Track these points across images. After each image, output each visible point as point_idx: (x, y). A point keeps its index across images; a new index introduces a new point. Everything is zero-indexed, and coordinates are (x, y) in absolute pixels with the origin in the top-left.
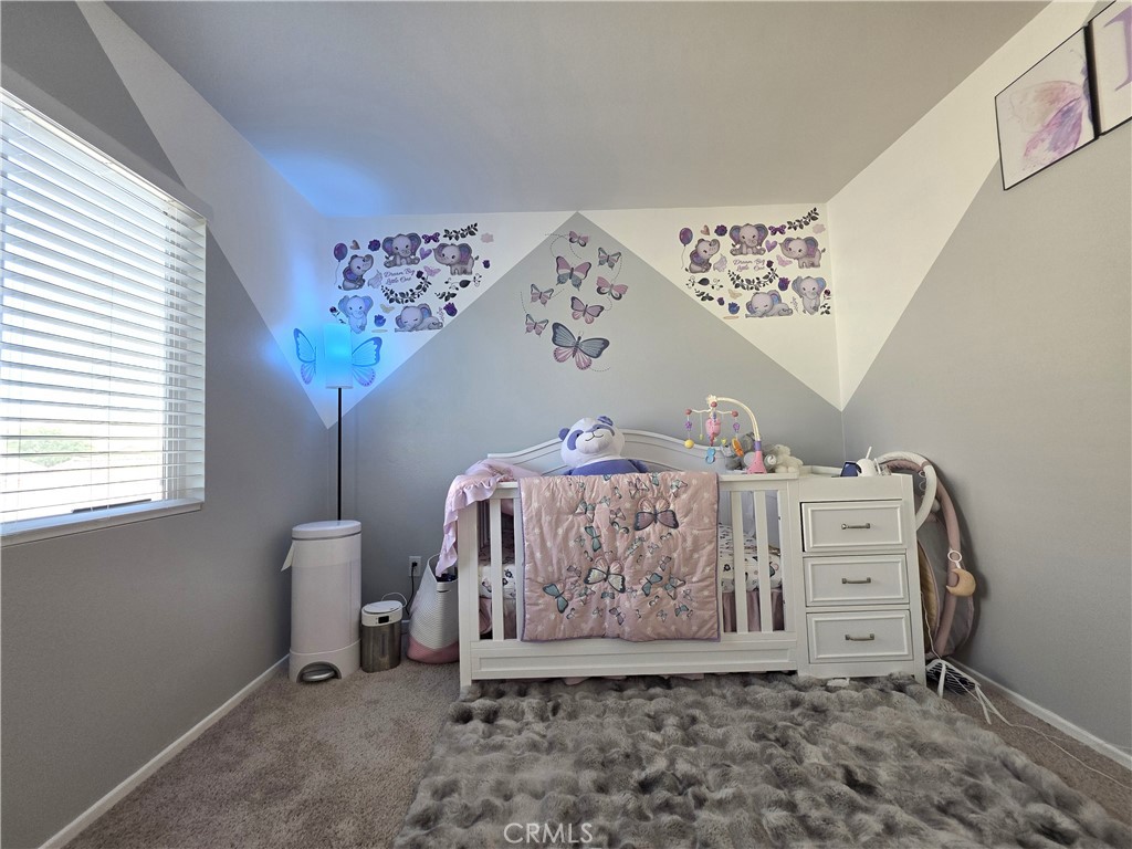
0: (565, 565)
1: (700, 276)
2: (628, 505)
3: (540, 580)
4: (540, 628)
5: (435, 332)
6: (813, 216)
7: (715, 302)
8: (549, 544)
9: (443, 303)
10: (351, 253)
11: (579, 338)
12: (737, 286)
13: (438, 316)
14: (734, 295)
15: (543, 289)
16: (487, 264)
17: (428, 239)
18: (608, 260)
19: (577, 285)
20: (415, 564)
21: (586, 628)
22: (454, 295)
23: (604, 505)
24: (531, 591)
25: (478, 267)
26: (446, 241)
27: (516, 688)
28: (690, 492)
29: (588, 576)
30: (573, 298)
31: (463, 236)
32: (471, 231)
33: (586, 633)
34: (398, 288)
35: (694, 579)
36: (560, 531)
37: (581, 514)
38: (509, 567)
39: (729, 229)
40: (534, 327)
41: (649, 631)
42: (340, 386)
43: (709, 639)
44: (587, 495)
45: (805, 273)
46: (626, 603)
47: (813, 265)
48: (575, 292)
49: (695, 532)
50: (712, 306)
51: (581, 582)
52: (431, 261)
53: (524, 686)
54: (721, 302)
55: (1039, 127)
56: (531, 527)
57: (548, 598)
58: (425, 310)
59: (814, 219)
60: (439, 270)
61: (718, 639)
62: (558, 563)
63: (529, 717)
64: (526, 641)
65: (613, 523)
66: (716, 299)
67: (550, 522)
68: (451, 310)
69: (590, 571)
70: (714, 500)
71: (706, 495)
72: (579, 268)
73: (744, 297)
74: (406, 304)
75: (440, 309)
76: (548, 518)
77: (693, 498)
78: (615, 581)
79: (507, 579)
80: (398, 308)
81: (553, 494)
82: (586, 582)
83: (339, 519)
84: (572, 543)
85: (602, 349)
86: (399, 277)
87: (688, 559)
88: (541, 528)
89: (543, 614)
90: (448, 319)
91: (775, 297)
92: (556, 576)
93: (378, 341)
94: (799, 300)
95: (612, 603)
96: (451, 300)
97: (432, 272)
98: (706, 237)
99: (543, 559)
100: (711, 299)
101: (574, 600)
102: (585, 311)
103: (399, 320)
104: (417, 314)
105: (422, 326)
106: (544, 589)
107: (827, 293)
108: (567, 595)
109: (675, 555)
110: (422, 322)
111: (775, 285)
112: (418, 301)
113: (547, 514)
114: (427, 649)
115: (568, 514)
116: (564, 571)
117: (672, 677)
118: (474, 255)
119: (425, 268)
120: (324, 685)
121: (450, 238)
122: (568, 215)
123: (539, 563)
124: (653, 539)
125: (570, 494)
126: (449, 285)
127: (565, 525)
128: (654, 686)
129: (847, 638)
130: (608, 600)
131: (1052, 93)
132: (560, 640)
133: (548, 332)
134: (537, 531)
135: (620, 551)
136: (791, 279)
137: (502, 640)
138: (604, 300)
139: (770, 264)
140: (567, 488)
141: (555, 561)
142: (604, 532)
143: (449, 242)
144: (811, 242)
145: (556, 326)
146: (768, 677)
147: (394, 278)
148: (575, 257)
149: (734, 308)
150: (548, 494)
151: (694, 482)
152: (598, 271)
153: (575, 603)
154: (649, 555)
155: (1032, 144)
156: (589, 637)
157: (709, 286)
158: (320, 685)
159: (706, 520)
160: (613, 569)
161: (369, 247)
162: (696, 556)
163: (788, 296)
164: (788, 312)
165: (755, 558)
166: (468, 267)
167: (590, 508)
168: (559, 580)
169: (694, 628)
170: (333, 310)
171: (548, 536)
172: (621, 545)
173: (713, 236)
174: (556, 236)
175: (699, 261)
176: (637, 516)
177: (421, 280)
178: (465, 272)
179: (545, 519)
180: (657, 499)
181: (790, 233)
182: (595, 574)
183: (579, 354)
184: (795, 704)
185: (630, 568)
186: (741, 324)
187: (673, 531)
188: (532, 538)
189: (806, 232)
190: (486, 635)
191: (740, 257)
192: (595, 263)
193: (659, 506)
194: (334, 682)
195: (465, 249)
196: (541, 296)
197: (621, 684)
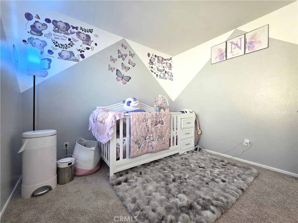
0: (141, 135)
1: (151, 66)
2: (155, 119)
3: (135, 140)
4: (135, 153)
5: (76, 63)
6: (171, 59)
7: (154, 73)
8: (138, 130)
9: (79, 53)
10: (35, 19)
11: (124, 75)
12: (158, 70)
13: (77, 57)
14: (157, 72)
15: (114, 58)
16: (96, 44)
17: (74, 28)
18: (132, 55)
19: (124, 60)
20: (66, 145)
21: (145, 151)
22: (84, 51)
23: (150, 119)
24: (133, 144)
25: (93, 44)
26: (81, 31)
27: (125, 172)
28: (166, 116)
29: (146, 138)
30: (122, 63)
31: (88, 32)
32: (91, 31)
33: (144, 153)
34: (60, 42)
35: (166, 136)
36: (140, 127)
37: (144, 122)
38: (125, 138)
39: (157, 56)
40: (111, 69)
41: (158, 149)
42: (35, 75)
43: (167, 149)
44: (146, 117)
45: (169, 71)
46: (154, 143)
47: (170, 69)
48: (122, 62)
49: (167, 125)
50: (153, 74)
51: (144, 140)
52: (74, 36)
53: (126, 171)
54: (155, 73)
55: (218, 55)
56: (133, 126)
57: (137, 145)
58: (72, 53)
59: (171, 60)
60: (78, 41)
61: (169, 149)
62: (140, 135)
63: (135, 177)
64: (131, 158)
65: (152, 124)
66: (154, 72)
67: (138, 124)
68: (82, 56)
69: (146, 137)
70: (170, 118)
71: (169, 117)
72: (124, 55)
73: (159, 73)
74: (63, 49)
75: (78, 55)
76: (138, 123)
77: (167, 117)
78: (152, 138)
79: (124, 142)
80: (59, 50)
81: (139, 117)
82: (145, 139)
83: (34, 130)
84: (143, 130)
85: (129, 80)
86: (60, 38)
87: (165, 132)
88: (136, 126)
89: (136, 149)
90: (81, 59)
91: (164, 75)
92: (139, 139)
93: (50, 60)
94: (168, 76)
95: (151, 144)
96: (83, 53)
97: (76, 41)
98: (152, 56)
99: (136, 134)
100: (153, 72)
101: (142, 145)
102: (125, 68)
103: (60, 54)
104: (69, 54)
105: (70, 59)
106: (136, 143)
107: (172, 76)
108: (141, 144)
109: (163, 131)
110: (70, 57)
111: (164, 72)
112: (69, 50)
113: (137, 122)
114: (88, 170)
115: (142, 122)
116: (141, 137)
117: (159, 160)
118: (91, 40)
119: (72, 38)
120: (47, 194)
121: (83, 31)
122: (122, 38)
123: (135, 136)
124: (159, 127)
125: (143, 117)
126: (82, 47)
127: (142, 125)
128: (155, 163)
129: (186, 144)
130: (150, 144)
131: (220, 50)
132: (139, 156)
133: (115, 71)
134: (135, 127)
135: (153, 131)
136: (167, 72)
137: (122, 159)
138: (130, 66)
139: (164, 67)
140: (142, 115)
141: (139, 135)
142: (150, 126)
143: (82, 32)
144: (170, 64)
145: (117, 70)
146: (174, 155)
147: (58, 37)
148: (123, 51)
149: (157, 75)
150: (138, 117)
151: (167, 114)
152: (129, 57)
153: (143, 145)
154: (158, 131)
155: (216, 58)
156: (145, 153)
157: (153, 69)
158: (44, 195)
159: (169, 122)
160: (151, 136)
161: (45, 20)
162: (166, 131)
163: (166, 75)
164: (166, 79)
165: (174, 130)
166: (89, 43)
167: (147, 120)
168: (139, 140)
169: (165, 147)
170: (24, 41)
171: (138, 128)
172: (153, 129)
173: (154, 57)
174: (118, 43)
175: (151, 62)
176: (156, 122)
177: (70, 42)
178: (88, 44)
179: (137, 123)
180: (160, 118)
181: (167, 61)
182: (147, 137)
183: (123, 79)
184: (182, 159)
185: (155, 135)
186: (158, 79)
187: (162, 125)
188: (134, 129)
189: (170, 62)
190: (118, 159)
191: (159, 64)
192: (128, 55)
193: (160, 120)
194: (50, 192)
195: (88, 37)
196: (113, 60)
197: (149, 164)
